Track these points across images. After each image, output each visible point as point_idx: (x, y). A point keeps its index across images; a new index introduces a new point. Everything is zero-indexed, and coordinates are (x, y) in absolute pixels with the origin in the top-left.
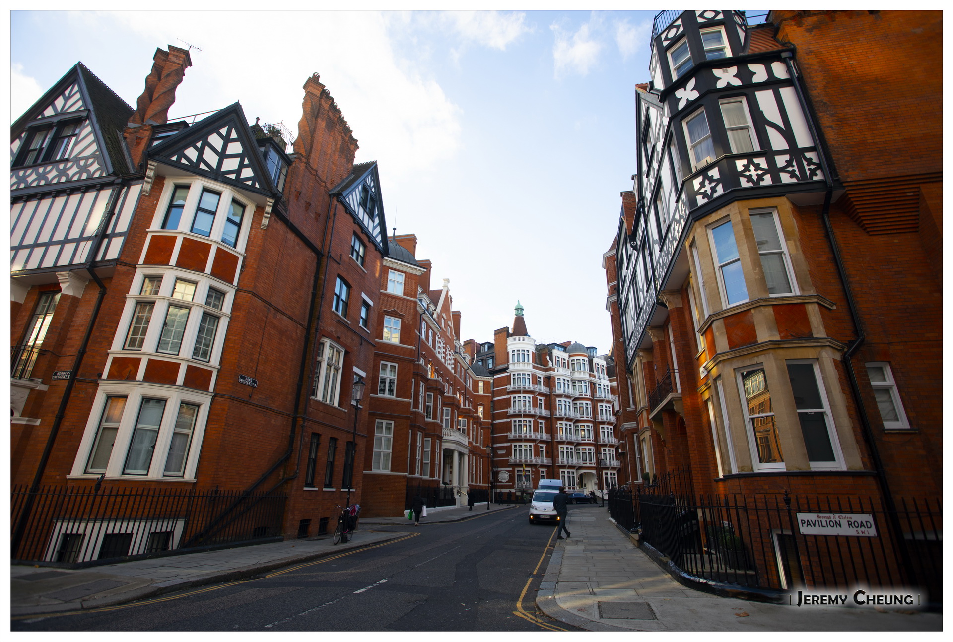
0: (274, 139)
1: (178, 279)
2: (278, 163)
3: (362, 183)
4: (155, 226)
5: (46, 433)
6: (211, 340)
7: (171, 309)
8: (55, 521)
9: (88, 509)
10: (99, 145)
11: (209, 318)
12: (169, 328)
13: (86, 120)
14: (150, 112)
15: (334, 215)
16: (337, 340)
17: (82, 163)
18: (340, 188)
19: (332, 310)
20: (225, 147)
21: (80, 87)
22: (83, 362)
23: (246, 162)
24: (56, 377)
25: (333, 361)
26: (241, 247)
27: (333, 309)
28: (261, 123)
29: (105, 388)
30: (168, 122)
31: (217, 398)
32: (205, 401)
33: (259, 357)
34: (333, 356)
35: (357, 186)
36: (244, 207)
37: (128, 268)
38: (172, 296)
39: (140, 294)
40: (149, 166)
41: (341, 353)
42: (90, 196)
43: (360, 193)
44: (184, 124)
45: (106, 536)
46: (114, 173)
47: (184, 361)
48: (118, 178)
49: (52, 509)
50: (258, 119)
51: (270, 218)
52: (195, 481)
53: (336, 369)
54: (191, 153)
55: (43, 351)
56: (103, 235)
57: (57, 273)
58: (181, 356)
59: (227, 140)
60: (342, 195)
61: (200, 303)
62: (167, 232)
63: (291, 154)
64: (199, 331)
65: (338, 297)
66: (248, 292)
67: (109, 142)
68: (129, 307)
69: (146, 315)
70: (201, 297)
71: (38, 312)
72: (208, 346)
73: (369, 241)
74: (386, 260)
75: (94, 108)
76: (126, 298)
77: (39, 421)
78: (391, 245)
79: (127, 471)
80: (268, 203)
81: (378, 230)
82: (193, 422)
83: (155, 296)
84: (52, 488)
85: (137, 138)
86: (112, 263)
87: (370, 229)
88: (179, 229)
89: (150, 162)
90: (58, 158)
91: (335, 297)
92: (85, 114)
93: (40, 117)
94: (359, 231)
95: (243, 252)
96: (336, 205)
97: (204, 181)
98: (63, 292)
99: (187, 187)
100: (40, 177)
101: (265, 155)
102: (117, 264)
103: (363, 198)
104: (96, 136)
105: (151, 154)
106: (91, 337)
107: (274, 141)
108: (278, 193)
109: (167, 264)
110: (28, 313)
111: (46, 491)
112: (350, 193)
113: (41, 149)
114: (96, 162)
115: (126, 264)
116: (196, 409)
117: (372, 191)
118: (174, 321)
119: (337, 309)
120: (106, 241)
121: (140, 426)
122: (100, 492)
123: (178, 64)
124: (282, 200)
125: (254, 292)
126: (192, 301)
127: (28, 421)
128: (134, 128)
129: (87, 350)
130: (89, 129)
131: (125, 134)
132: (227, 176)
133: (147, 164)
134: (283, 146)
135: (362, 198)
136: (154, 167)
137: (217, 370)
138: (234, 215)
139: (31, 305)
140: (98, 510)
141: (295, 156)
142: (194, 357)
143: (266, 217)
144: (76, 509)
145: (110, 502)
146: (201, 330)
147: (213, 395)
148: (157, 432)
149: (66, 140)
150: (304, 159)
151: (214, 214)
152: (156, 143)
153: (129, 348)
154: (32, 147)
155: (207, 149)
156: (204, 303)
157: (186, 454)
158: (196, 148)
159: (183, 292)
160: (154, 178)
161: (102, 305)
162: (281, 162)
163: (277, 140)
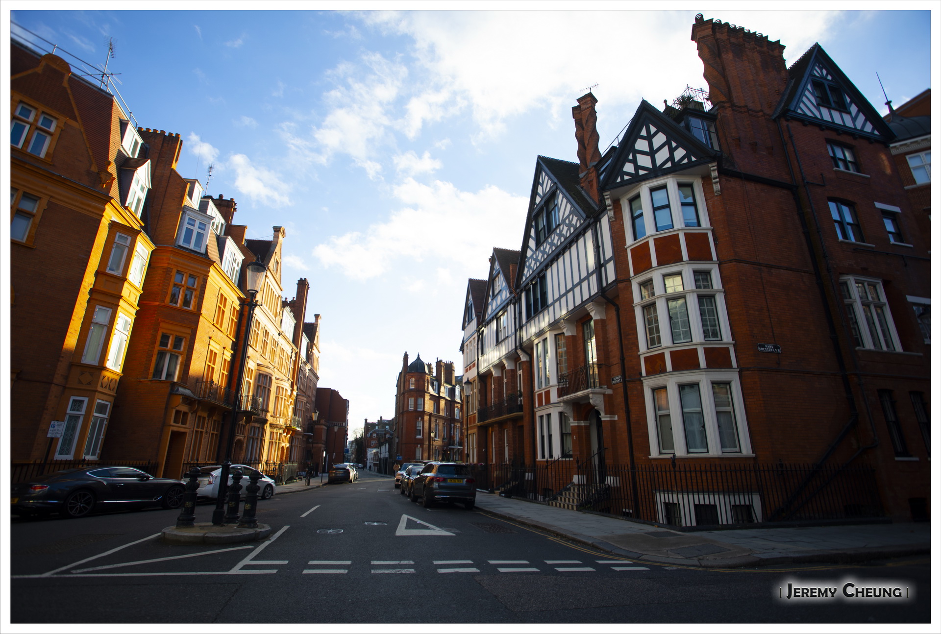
0: (688, 107)
1: (665, 276)
2: (703, 126)
3: (810, 80)
4: (629, 241)
5: (623, 425)
6: (714, 319)
7: (670, 304)
8: (654, 492)
9: (674, 483)
10: (571, 203)
11: (704, 300)
12: (675, 320)
13: (557, 191)
14: (588, 157)
15: (791, 137)
16: (865, 272)
17: (567, 222)
18: (783, 105)
19: (839, 240)
20: (651, 145)
21: (545, 172)
22: (626, 366)
23: (674, 144)
24: (614, 382)
25: (870, 299)
26: (705, 223)
27: (840, 238)
28: (670, 104)
29: (648, 384)
30: (602, 156)
31: (743, 373)
32: (733, 377)
33: (771, 321)
34: (866, 292)
35: (805, 88)
36: (690, 186)
37: (625, 283)
38: (666, 292)
39: (642, 300)
40: (605, 197)
41: (878, 286)
42: (581, 241)
43: (812, 94)
44: (613, 148)
45: (695, 506)
46: (588, 217)
47: (700, 346)
48: (591, 219)
49: (649, 483)
50: (665, 101)
51: (720, 182)
52: (754, 455)
53: (880, 306)
54: (629, 168)
55: (599, 365)
56: (600, 266)
57: (585, 306)
58: (694, 341)
59: (649, 138)
60: (789, 110)
61: (690, 289)
62: (640, 241)
63: (711, 110)
64: (701, 314)
65: (841, 223)
66: (731, 261)
67: (575, 197)
68: (638, 313)
69: (653, 315)
70: (690, 285)
71: (586, 339)
72: (715, 326)
73: (855, 139)
74: (895, 147)
75: (558, 179)
76: (634, 307)
77: (616, 416)
78: (892, 126)
79: (691, 450)
80: (712, 169)
81: (861, 118)
82: (730, 400)
83: (653, 298)
84: (643, 467)
85: (589, 182)
86: (613, 284)
87: (849, 123)
88: (648, 234)
89: (604, 194)
90: (554, 227)
91: (836, 225)
92: (554, 188)
93: (535, 206)
94: (833, 135)
95: (709, 226)
96: (787, 126)
97: (648, 183)
98: (594, 319)
99: (638, 196)
100: (552, 244)
101: (688, 127)
102: (617, 283)
103: (820, 96)
104: (567, 198)
105: (602, 188)
106: (624, 346)
107: (690, 109)
108: (716, 154)
109: (651, 267)
110: (582, 341)
111: (640, 469)
112: (800, 100)
113: (544, 226)
114: (574, 216)
115: (622, 280)
116: (728, 387)
117: (829, 80)
118: (676, 313)
119: (845, 235)
120: (603, 269)
121: (686, 410)
122: (677, 469)
123: (589, 108)
124: (724, 157)
125: (737, 258)
126: (684, 289)
127: (610, 417)
128: (584, 176)
129: (625, 357)
130: (561, 196)
131: (582, 185)
132: (664, 167)
133: (603, 196)
134: (700, 107)
135: (818, 97)
136: (609, 196)
137: (732, 346)
138: (685, 198)
139: (581, 334)
140: (681, 484)
141: (717, 107)
142: (706, 339)
143: (716, 183)
144: (665, 483)
145: (687, 478)
146: (702, 314)
147: (738, 370)
148: (702, 413)
149: (553, 212)
150: (726, 105)
151: (668, 206)
152: (602, 177)
153: (652, 347)
154: (540, 229)
155: (638, 156)
156: (694, 288)
157: (735, 431)
158: (630, 161)
159: (673, 285)
160: (612, 205)
161: (621, 318)
162: (705, 123)
163: (691, 106)
